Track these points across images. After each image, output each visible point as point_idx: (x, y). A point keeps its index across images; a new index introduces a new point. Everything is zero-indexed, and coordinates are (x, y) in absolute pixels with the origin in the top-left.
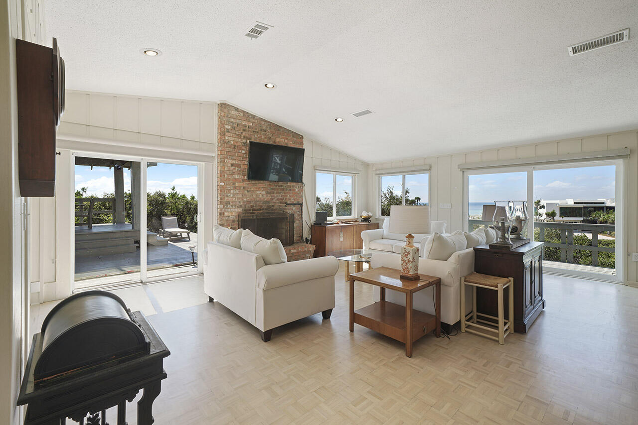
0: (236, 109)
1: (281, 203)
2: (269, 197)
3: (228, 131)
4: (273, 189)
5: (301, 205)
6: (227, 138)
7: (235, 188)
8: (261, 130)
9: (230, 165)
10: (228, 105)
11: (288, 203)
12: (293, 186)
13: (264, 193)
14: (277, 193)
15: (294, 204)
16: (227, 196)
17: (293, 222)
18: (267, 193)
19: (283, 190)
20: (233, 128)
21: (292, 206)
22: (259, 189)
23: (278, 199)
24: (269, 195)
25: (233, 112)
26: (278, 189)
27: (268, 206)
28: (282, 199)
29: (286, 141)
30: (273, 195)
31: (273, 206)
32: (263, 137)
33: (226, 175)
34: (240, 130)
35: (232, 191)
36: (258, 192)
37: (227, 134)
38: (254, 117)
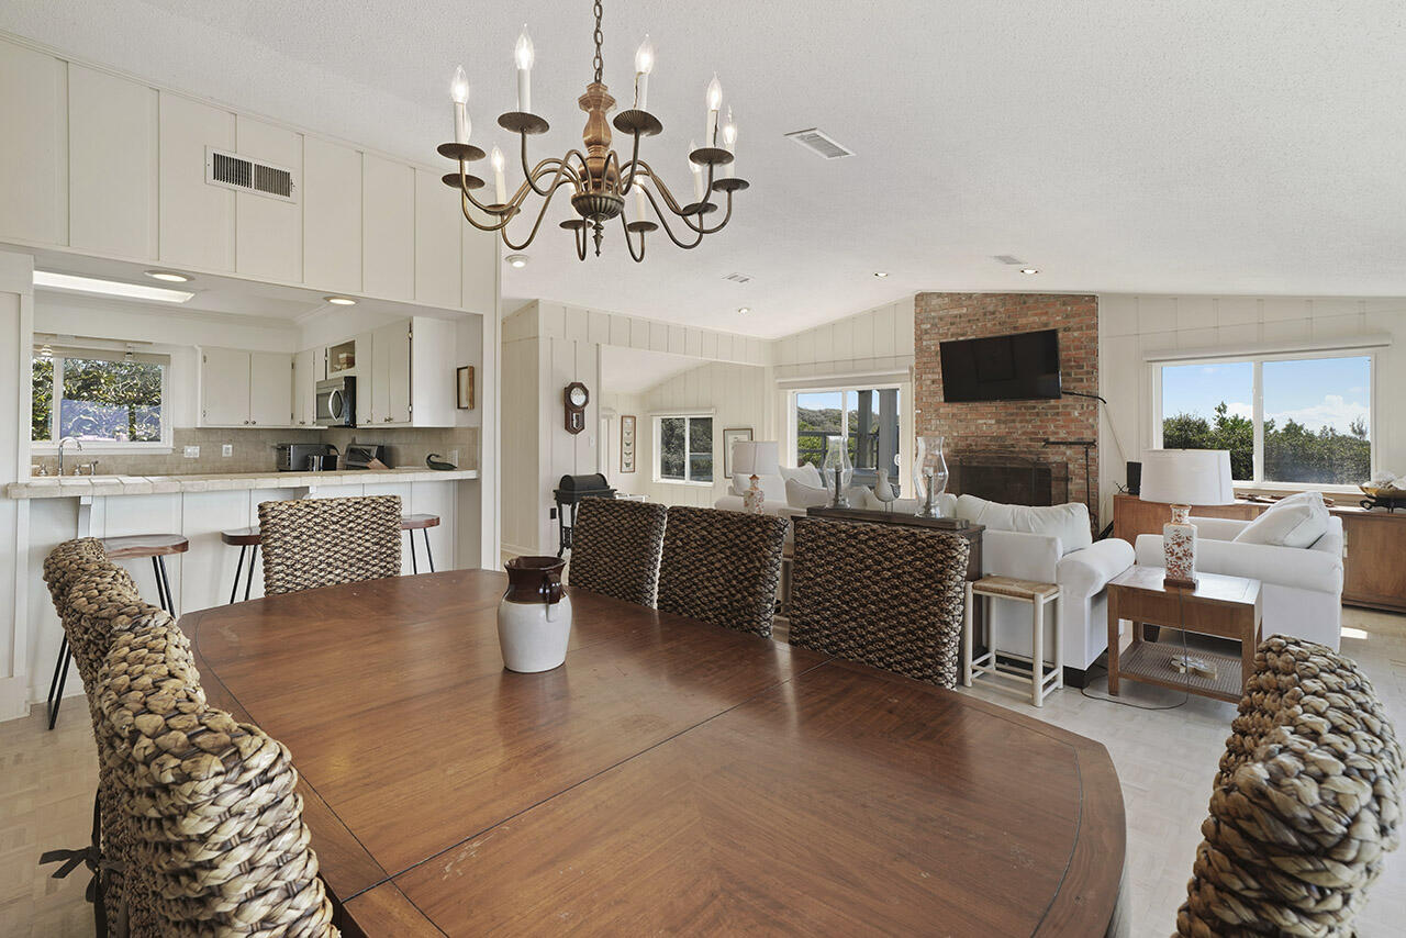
0: (940, 295)
1: (1031, 440)
2: (1003, 429)
3: (926, 332)
4: (1012, 414)
5: (1092, 444)
6: (924, 343)
7: (939, 417)
8: (985, 314)
9: (929, 382)
10: (927, 294)
11: (1052, 440)
12: (1065, 406)
13: (993, 422)
14: (1021, 422)
15: (1069, 444)
16: (926, 429)
17: (1067, 480)
18: (998, 422)
19: (1038, 414)
20: (934, 325)
21: (1063, 448)
22: (983, 416)
23: (1024, 433)
24: (1003, 426)
25: (935, 302)
26: (1024, 414)
27: (1000, 446)
28: (1036, 434)
29: (1044, 318)
30: (1012, 425)
31: (1012, 446)
32: (989, 325)
33: (924, 399)
34: (946, 325)
35: (933, 422)
36: (980, 422)
37: (925, 337)
38: (970, 296)
